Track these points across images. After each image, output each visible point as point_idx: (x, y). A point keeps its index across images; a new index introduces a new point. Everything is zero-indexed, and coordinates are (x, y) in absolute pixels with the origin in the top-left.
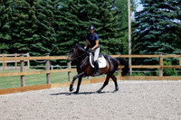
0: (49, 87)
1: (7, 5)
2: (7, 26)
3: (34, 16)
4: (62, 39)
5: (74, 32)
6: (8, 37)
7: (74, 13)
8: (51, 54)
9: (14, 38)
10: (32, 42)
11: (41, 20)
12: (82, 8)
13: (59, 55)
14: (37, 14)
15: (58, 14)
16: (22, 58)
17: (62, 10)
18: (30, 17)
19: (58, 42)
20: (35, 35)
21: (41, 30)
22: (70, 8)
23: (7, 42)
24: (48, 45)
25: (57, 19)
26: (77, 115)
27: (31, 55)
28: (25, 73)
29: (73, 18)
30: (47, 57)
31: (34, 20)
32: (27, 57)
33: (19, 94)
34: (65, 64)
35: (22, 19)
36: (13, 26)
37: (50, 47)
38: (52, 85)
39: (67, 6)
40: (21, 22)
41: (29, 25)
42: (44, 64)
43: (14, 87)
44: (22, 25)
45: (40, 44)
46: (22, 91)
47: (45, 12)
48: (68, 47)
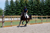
0: (42, 23)
1: (33, 4)
2: (33, 9)
3: (39, 7)
4: (45, 12)
5: (48, 10)
6: (33, 12)
7: (48, 6)
10: (38, 13)
11: (40, 8)
13: (44, 16)
14: (39, 6)
15: (44, 6)
16: (36, 16)
17: (45, 5)
18: (38, 7)
19: (44, 13)
20: (39, 11)
22: (47, 5)
25: (44, 7)
26: (49, 30)
27: (38, 16)
28: (37, 20)
29: (48, 7)
32: (37, 16)
33: (35, 25)
34: (46, 18)
35: (36, 7)
37: (42, 14)
40: (36, 8)
41: (38, 9)
42: (41, 18)
43: (34, 23)
44: (36, 9)
45: (40, 13)
46: (36, 24)
47: (41, 6)
48: (47, 14)
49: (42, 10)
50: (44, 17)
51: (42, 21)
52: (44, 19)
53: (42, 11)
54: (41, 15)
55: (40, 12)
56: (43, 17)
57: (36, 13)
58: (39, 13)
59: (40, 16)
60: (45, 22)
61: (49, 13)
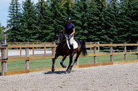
0: (112, 64)
1: (86, 12)
2: (85, 25)
3: (103, 19)
4: (120, 33)
5: (128, 28)
6: (86, 32)
7: (128, 16)
8: (113, 43)
9: (90, 32)
10: (101, 35)
11: (107, 21)
12: (134, 13)
13: (118, 43)
14: (104, 17)
15: (118, 17)
16: (95, 45)
17: (120, 14)
18: (100, 19)
19: (118, 35)
20: (103, 31)
21: (107, 27)
22: (126, 13)
23: (85, 35)
24: (111, 37)
25: (117, 20)
26: (131, 82)
27: (100, 43)
28: (96, 55)
29: (128, 20)
30: (111, 45)
31: (102, 21)
32: (98, 45)
33: (93, 68)
34: (123, 49)
35: (95, 20)
36: (89, 25)
37: (113, 39)
38: (114, 62)
39: (124, 12)
40: (94, 22)
42: (109, 49)
43: (90, 63)
44: (95, 24)
45: (106, 36)
46: (94, 65)
47: (110, 16)
48: (124, 38)
49: (110, 27)
50: (118, 48)
51: (113, 58)
52: (117, 53)
53: (112, 31)
54: (108, 42)
55: (106, 34)
56: (114, 48)
57: (94, 35)
58: (104, 35)
59: (106, 45)
60: (119, 60)
61: (130, 35)
